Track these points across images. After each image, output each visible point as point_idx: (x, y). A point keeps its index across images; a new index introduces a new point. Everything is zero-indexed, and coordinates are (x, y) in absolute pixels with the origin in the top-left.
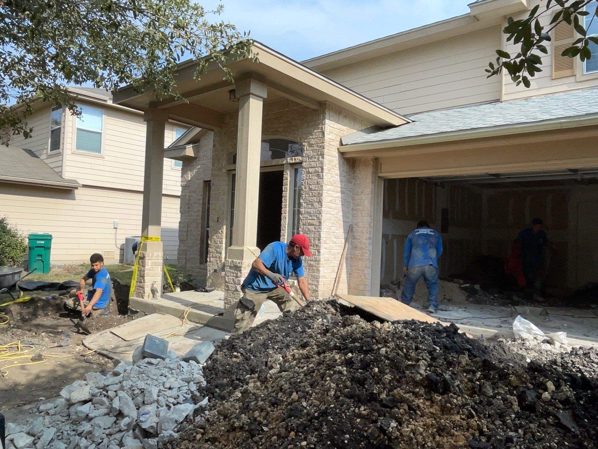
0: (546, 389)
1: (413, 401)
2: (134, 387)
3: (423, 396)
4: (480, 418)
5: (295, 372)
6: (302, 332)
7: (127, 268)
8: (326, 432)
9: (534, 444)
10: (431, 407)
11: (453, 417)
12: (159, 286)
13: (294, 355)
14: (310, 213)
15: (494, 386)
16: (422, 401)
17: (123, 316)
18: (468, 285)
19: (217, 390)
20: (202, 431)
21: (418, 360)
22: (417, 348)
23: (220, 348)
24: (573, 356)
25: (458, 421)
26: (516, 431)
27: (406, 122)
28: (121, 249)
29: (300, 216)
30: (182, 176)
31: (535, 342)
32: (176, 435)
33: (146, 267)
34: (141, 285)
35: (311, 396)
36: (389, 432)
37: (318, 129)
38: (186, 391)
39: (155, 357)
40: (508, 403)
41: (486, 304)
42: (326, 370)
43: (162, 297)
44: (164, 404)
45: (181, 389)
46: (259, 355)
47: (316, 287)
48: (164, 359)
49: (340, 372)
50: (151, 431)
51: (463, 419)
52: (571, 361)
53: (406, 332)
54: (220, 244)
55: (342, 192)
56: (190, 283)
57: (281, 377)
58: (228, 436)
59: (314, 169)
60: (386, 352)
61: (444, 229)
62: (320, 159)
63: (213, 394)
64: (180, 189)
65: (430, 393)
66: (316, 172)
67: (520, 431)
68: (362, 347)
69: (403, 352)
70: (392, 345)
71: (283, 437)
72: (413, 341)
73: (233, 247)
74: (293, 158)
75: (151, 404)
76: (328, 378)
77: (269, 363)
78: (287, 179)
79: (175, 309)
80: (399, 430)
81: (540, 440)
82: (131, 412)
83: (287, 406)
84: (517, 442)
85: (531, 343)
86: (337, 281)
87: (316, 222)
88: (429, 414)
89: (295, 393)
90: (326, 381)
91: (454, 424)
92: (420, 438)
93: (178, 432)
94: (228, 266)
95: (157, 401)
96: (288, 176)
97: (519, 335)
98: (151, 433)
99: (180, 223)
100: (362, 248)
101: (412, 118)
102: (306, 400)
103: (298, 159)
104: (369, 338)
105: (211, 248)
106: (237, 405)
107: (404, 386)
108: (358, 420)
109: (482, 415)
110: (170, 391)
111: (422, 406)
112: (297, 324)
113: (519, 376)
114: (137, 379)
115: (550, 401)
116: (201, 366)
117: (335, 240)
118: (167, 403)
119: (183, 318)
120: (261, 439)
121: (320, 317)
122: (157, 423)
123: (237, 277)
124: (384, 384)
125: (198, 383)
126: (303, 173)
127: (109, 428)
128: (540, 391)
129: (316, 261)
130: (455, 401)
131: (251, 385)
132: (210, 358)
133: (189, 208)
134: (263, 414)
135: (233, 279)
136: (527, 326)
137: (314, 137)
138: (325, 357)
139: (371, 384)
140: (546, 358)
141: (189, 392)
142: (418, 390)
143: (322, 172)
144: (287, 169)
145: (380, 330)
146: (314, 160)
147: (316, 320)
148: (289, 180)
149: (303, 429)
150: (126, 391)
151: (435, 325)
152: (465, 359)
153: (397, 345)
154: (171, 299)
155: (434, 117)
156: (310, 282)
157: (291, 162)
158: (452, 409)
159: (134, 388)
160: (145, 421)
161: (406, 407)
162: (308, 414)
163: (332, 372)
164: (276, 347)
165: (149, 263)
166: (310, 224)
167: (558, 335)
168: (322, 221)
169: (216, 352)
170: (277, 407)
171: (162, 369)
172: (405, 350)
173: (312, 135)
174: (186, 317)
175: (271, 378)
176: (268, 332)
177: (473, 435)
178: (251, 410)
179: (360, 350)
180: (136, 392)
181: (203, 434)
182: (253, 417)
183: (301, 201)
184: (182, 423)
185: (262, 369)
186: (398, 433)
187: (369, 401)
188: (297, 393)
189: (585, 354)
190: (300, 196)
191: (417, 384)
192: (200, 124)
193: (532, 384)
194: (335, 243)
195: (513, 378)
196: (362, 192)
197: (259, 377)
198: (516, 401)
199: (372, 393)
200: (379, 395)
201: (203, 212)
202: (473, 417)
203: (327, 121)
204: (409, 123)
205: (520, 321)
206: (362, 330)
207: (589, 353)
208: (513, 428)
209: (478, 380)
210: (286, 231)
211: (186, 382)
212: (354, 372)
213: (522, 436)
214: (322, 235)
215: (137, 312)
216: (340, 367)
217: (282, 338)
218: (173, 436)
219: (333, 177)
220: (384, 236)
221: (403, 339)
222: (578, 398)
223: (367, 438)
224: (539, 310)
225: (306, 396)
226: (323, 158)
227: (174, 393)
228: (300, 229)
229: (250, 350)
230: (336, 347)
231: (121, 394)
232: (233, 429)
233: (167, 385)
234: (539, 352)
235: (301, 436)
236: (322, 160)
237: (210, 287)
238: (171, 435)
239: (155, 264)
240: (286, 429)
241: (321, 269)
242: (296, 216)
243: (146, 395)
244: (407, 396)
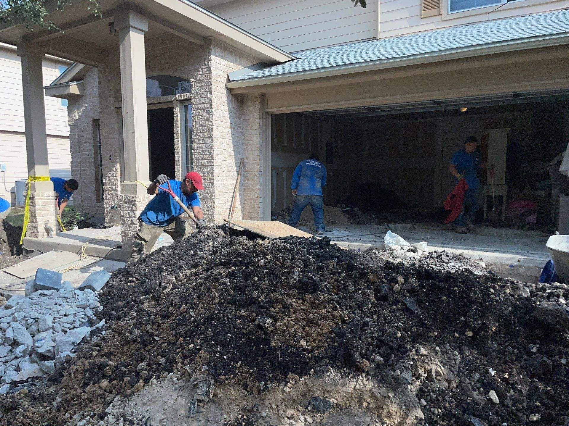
0: (397, 282)
1: (287, 301)
2: (27, 317)
3: (296, 296)
4: (342, 309)
5: (185, 288)
6: (194, 255)
7: (20, 211)
8: (210, 334)
9: (384, 325)
10: (303, 304)
11: (320, 311)
12: (53, 225)
13: (186, 275)
14: (202, 148)
15: (356, 283)
16: (294, 300)
17: (18, 257)
18: (349, 208)
19: (114, 312)
20: (98, 348)
21: (294, 267)
22: (293, 258)
23: (117, 276)
24: (428, 259)
25: (325, 314)
26: (372, 317)
27: (290, 59)
28: (11, 193)
29: (193, 151)
30: (69, 115)
31: (402, 251)
32: (73, 355)
33: (37, 207)
34: (34, 224)
35: (198, 306)
36: (265, 327)
37: (205, 65)
38: (83, 316)
39: (49, 288)
40: (366, 296)
41: (365, 224)
42: (212, 283)
43: (58, 235)
44: (60, 330)
45: (76, 314)
46: (153, 278)
47: (212, 216)
48: (58, 290)
49: (224, 284)
50: (48, 354)
51: (329, 312)
52: (427, 262)
53: (284, 246)
54: (115, 181)
55: (232, 128)
56: (88, 221)
57: (172, 293)
58: (123, 349)
59: (203, 106)
60: (265, 263)
61: (329, 161)
62: (209, 95)
63: (109, 316)
64: (68, 129)
65: (302, 294)
66: (205, 108)
67: (374, 317)
68: (244, 261)
69: (279, 262)
70: (269, 257)
71: (173, 344)
72: (290, 253)
73: (125, 183)
74: (182, 95)
75: (46, 330)
76: (214, 290)
77: (163, 284)
78: (177, 116)
79: (73, 246)
80: (274, 325)
81: (390, 322)
82: (27, 340)
83: (176, 317)
84: (372, 326)
85: (398, 252)
86: (231, 210)
87: (208, 157)
88: (301, 310)
89: (184, 306)
90: (212, 292)
91: (321, 317)
92: (292, 330)
93: (75, 352)
94: (123, 201)
95: (53, 328)
96: (178, 113)
97: (389, 246)
98: (48, 357)
99: (72, 163)
100: (253, 180)
101: (297, 56)
102: (193, 310)
103: (187, 95)
104: (250, 253)
105: (106, 186)
106: (131, 323)
107: (280, 290)
108: (239, 321)
109: (344, 308)
110: (66, 318)
111: (294, 304)
112: (190, 248)
113: (376, 274)
114: (30, 310)
115: (400, 291)
116: (97, 292)
117: (228, 173)
118: (63, 328)
119: (81, 253)
120: (153, 347)
121: (211, 240)
122: (54, 347)
123: (132, 210)
124: (262, 289)
125: (94, 308)
126: (193, 109)
127: (5, 356)
128: (392, 284)
129: (211, 193)
130: (322, 298)
131: (146, 304)
132: (106, 285)
133: (79, 147)
134: (155, 326)
135: (129, 213)
136: (395, 239)
137: (201, 73)
138: (212, 273)
139: (251, 290)
140: (408, 263)
141: (86, 317)
142: (291, 291)
143: (211, 108)
144: (177, 106)
145: (260, 245)
146: (202, 96)
147: (207, 243)
148: (179, 117)
149: (191, 335)
150: (19, 322)
151: (310, 239)
152: (332, 264)
153: (275, 257)
154: (68, 236)
155: (317, 55)
156: (206, 212)
157: (180, 98)
158: (319, 304)
159: (27, 319)
160: (41, 346)
161: (281, 306)
162: (195, 321)
163: (217, 284)
164: (170, 270)
165: (39, 203)
166: (203, 159)
167: (421, 245)
168: (214, 156)
169: (112, 278)
170: (168, 319)
171: (57, 299)
172: (282, 261)
173: (199, 71)
174: (83, 252)
175: (164, 296)
176: (162, 257)
177: (337, 323)
178: (143, 324)
179: (243, 263)
180: (29, 322)
181: (99, 351)
182: (146, 330)
183: (193, 137)
184: (79, 344)
185: (156, 289)
186: (273, 328)
187: (249, 305)
188: (186, 305)
189: (438, 257)
190: (191, 131)
191: (290, 287)
192: (83, 60)
193: (386, 279)
194: (228, 176)
195: (371, 276)
196: (251, 128)
197: (152, 297)
198: (372, 294)
199: (252, 298)
200: (258, 299)
201: (95, 151)
202: (336, 309)
203: (213, 57)
204: (293, 60)
205: (390, 235)
206: (245, 247)
207: (441, 255)
208: (369, 315)
209: (342, 280)
210: (180, 166)
211: (81, 308)
212: (237, 282)
213: (376, 321)
214: (214, 169)
215: (32, 251)
216: (224, 280)
217: (175, 261)
218: (70, 356)
219: (222, 113)
220: (273, 168)
221: (281, 251)
222: (422, 287)
223: (247, 335)
224: (409, 226)
225: (194, 307)
226: (211, 94)
227: (70, 319)
228: (193, 164)
229: (145, 275)
230: (221, 263)
231: (14, 324)
232: (127, 342)
233: (62, 313)
234: (404, 259)
235: (189, 340)
236: (211, 96)
237: (109, 223)
238: (67, 355)
239: (46, 203)
240: (176, 336)
241: (216, 200)
242: (189, 152)
243: (40, 323)
244: (282, 297)
